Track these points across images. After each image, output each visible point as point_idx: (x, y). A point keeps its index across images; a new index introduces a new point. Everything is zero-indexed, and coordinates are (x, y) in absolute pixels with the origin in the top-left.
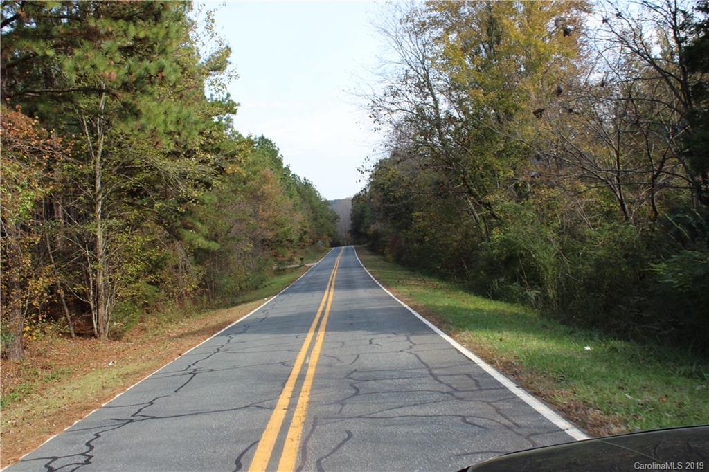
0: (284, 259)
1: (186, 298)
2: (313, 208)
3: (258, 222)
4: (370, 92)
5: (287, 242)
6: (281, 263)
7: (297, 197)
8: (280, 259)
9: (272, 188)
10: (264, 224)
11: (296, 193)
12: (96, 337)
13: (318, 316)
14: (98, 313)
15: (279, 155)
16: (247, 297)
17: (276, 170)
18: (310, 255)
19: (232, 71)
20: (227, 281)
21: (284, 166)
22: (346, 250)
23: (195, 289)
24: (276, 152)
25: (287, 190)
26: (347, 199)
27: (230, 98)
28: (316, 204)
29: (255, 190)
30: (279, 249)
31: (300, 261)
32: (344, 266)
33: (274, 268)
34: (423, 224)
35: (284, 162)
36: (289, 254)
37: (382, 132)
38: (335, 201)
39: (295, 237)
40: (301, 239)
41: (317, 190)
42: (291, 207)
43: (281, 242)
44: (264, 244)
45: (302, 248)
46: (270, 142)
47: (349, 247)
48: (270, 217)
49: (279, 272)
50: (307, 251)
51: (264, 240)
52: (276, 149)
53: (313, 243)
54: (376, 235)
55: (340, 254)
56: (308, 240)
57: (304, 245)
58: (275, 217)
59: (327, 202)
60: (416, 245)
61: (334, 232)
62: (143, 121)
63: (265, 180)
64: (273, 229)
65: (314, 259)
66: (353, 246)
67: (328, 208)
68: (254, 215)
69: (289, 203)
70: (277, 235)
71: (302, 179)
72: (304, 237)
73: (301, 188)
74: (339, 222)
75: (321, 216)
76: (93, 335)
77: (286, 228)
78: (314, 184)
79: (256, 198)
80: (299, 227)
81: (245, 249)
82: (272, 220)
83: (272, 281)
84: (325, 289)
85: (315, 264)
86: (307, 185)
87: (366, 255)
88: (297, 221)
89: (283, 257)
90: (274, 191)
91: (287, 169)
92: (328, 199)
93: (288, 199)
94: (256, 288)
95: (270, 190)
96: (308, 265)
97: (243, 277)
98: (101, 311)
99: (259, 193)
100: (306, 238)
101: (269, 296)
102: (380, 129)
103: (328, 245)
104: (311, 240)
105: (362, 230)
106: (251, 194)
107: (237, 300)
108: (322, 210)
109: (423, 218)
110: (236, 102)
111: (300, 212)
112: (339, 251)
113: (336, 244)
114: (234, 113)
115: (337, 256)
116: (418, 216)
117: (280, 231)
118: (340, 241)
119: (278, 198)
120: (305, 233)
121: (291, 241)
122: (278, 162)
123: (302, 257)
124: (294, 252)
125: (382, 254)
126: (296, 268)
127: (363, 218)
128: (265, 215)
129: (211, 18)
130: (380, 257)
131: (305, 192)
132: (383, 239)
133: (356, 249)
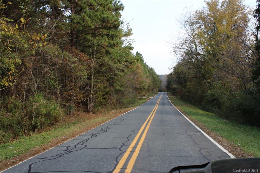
0: (142, 95)
1: (112, 104)
2: (153, 78)
3: (134, 82)
4: (175, 42)
5: (144, 89)
6: (141, 96)
7: (148, 73)
8: (140, 95)
9: (140, 71)
10: (137, 83)
11: (148, 72)
12: (89, 113)
13: (153, 111)
14: (90, 106)
15: (143, 59)
16: (130, 106)
17: (141, 64)
18: (151, 94)
19: (134, 40)
20: (124, 100)
21: (144, 62)
22: (164, 93)
23: (115, 102)
24: (142, 58)
25: (145, 71)
26: (166, 75)
27: (131, 45)
28: (154, 76)
29: (134, 71)
30: (141, 91)
31: (147, 96)
32: (163, 99)
33: (139, 97)
34: (190, 86)
35: (144, 61)
36: (144, 93)
37: (177, 57)
38: (161, 75)
39: (146, 87)
40: (148, 88)
41: (155, 71)
42: (146, 77)
43: (142, 89)
44: (136, 89)
45: (148, 92)
46: (140, 54)
47: (165, 92)
48: (139, 80)
49: (140, 99)
50: (150, 93)
51: (136, 88)
52: (142, 56)
53: (152, 90)
54: (175, 89)
55: (162, 94)
56: (151, 89)
57: (149, 91)
58: (140, 80)
59: (158, 76)
60: (187, 94)
61: (160, 86)
62: (111, 56)
63: (138, 68)
64: (139, 85)
65: (152, 96)
66: (166, 92)
67: (158, 78)
68: (134, 79)
69: (145, 76)
70: (140, 87)
71: (150, 67)
72: (149, 88)
73: (149, 70)
74: (162, 83)
75: (156, 80)
76: (88, 112)
77: (144, 84)
78: (154, 69)
79: (135, 73)
80: (148, 84)
81: (130, 90)
82: (139, 81)
83: (138, 102)
84: (155, 105)
85: (153, 97)
86: (152, 69)
87: (170, 95)
88: (147, 82)
89: (142, 94)
90: (141, 72)
91: (145, 63)
92: (159, 75)
93: (145, 74)
94: (133, 104)
95: (139, 71)
96: (150, 97)
97: (129, 100)
98: (91, 105)
99: (135, 72)
100: (150, 88)
101: (138, 106)
102: (176, 56)
103: (158, 91)
104: (152, 89)
105: (170, 87)
106: (133, 72)
107: (127, 106)
108: (156, 79)
109: (190, 85)
110: (133, 47)
111: (149, 79)
112: (162, 93)
113: (160, 91)
114: (132, 50)
115: (160, 95)
116: (188, 84)
117: (142, 85)
118: (162, 90)
119: (142, 74)
120: (150, 86)
121: (145, 89)
122: (142, 61)
123: (148, 95)
124: (146, 93)
125: (176, 96)
126: (146, 98)
127: (171, 82)
128: (137, 79)
129: (129, 25)
130: (176, 97)
131: (151, 71)
132: (177, 90)
133: (168, 93)
